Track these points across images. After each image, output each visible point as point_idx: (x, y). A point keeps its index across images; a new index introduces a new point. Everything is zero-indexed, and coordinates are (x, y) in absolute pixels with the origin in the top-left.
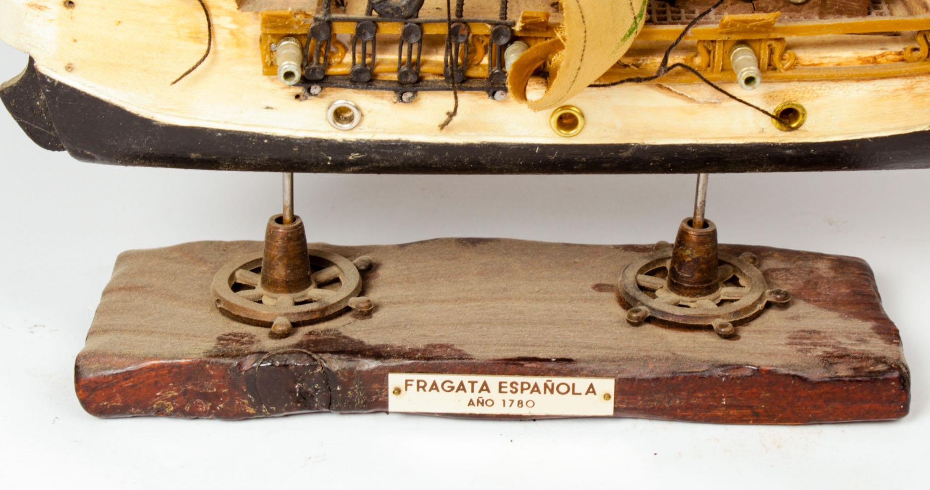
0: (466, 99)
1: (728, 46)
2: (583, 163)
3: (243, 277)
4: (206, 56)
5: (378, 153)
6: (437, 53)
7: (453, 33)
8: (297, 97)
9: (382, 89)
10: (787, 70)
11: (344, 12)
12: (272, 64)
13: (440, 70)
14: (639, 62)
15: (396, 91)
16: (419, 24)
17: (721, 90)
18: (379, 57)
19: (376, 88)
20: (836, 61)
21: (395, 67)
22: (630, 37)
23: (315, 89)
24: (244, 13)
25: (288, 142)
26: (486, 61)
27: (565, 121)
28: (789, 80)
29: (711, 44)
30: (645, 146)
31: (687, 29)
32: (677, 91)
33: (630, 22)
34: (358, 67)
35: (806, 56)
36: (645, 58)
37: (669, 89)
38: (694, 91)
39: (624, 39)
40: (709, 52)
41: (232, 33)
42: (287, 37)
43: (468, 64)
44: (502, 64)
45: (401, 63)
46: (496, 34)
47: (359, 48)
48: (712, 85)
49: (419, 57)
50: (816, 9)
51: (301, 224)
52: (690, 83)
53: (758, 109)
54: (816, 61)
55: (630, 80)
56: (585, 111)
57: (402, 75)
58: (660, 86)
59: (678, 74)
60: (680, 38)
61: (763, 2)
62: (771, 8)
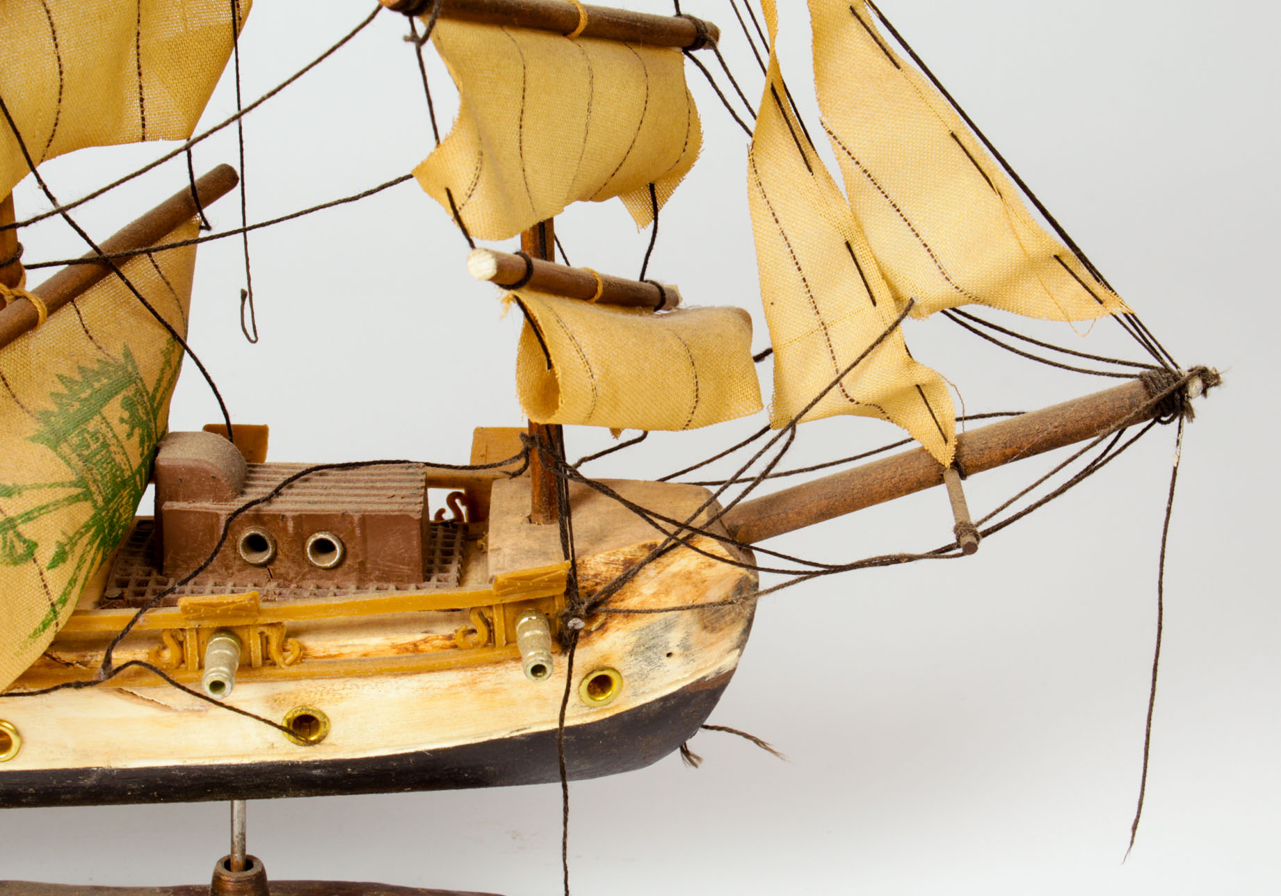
1: (202, 636)
2: (32, 794)
10: (291, 664)
14: (86, 660)
20: (361, 650)
22: (46, 631)
28: (296, 678)
29: (181, 633)
30: (112, 770)
31: (137, 616)
32: (144, 696)
33: (43, 611)
35: (318, 645)
36: (93, 653)
37: (132, 693)
38: (169, 695)
39: (36, 634)
40: (181, 644)
48: (183, 688)
50: (354, 575)
52: (155, 686)
53: (257, 718)
54: (333, 651)
55: (68, 685)
56: (21, 727)
58: (120, 691)
59: (138, 674)
60: (128, 628)
61: (281, 567)
62: (292, 575)
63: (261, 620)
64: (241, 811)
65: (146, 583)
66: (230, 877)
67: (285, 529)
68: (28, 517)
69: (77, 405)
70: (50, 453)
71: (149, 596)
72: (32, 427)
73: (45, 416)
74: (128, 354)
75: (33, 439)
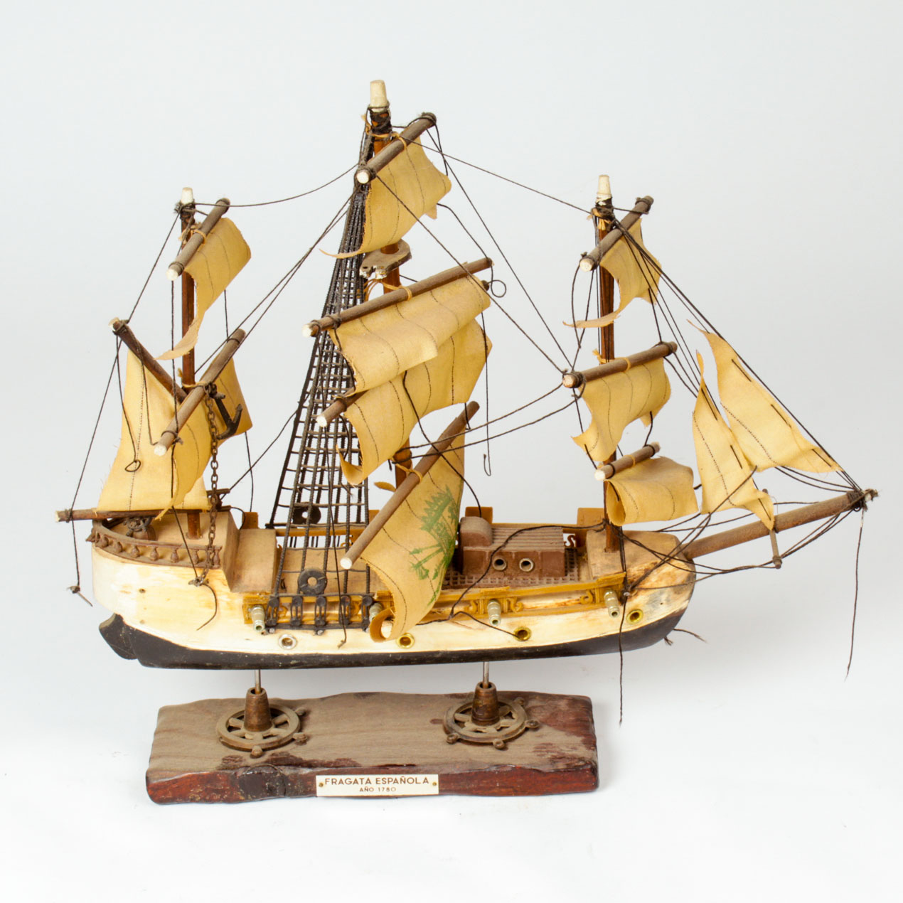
0: (350, 632)
1: (486, 602)
3: (234, 722)
4: (214, 617)
5: (306, 660)
6: (335, 609)
7: (342, 602)
8: (262, 633)
9: (307, 629)
10: (518, 612)
11: (286, 591)
12: (249, 619)
13: (337, 618)
14: (441, 610)
15: (314, 630)
16: (325, 597)
17: (484, 624)
18: (304, 612)
19: (303, 629)
20: (544, 605)
21: (314, 618)
22: (432, 602)
23: (272, 630)
24: (234, 594)
25: (258, 656)
26: (360, 613)
27: (404, 641)
28: (520, 616)
29: (477, 601)
30: (447, 651)
31: (465, 592)
32: (462, 624)
33: (431, 595)
34: (294, 619)
35: (528, 604)
37: (457, 623)
39: (429, 604)
40: (477, 604)
41: (228, 603)
42: (256, 605)
43: (351, 616)
44: (368, 615)
45: (316, 616)
46: (365, 601)
47: (294, 608)
48: (478, 621)
49: (325, 613)
50: (537, 575)
51: (265, 693)
52: (468, 620)
53: (505, 631)
54: (534, 606)
55: (435, 621)
56: (414, 636)
57: (317, 622)
58: (453, 622)
59: (461, 616)
60: (460, 600)
61: (508, 572)
62: (513, 574)
63: (509, 596)
64: (488, 665)
65: (456, 579)
66: (483, 691)
67: (511, 557)
68: (425, 560)
69: (434, 513)
70: (428, 534)
71: (459, 584)
72: (420, 524)
73: (423, 519)
74: (448, 489)
75: (422, 529)
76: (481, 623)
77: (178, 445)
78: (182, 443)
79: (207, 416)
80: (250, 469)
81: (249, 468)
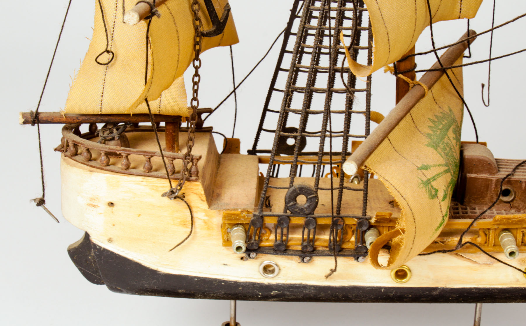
0: (341, 260)
1: (497, 232)
2: (410, 297)
4: (190, 235)
5: (289, 291)
6: (324, 234)
7: (335, 224)
8: (242, 258)
9: (292, 255)
11: (271, 211)
12: (228, 240)
13: (327, 244)
14: (444, 240)
15: (300, 256)
16: (314, 218)
17: (493, 258)
18: (290, 236)
19: (289, 255)
21: (300, 242)
22: (441, 227)
23: (253, 255)
24: (212, 211)
25: (236, 284)
26: (353, 239)
27: (399, 273)
29: (487, 230)
30: (447, 288)
31: (473, 222)
32: (466, 257)
33: (440, 219)
34: (278, 243)
36: (447, 238)
37: (461, 256)
38: (477, 257)
39: (437, 230)
40: (486, 235)
41: (205, 222)
42: (237, 225)
43: (343, 241)
44: (364, 242)
45: (304, 240)
46: (360, 225)
47: (279, 231)
48: (488, 254)
49: (314, 237)
52: (475, 252)
53: (515, 268)
55: (439, 251)
56: (411, 269)
57: (304, 247)
58: (457, 254)
59: (468, 248)
60: (469, 227)
61: (515, 204)
62: (521, 207)
63: (524, 226)
64: (481, 308)
67: (521, 187)
68: (434, 178)
69: (439, 132)
70: (435, 152)
72: (426, 141)
73: (429, 136)
74: (450, 110)
75: (428, 145)
76: (491, 256)
77: (154, 18)
78: (159, 16)
79: (191, 7)
80: (234, 91)
81: (233, 89)
